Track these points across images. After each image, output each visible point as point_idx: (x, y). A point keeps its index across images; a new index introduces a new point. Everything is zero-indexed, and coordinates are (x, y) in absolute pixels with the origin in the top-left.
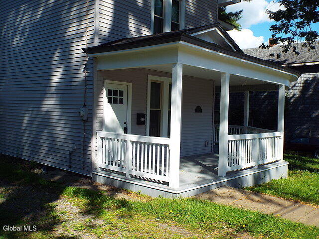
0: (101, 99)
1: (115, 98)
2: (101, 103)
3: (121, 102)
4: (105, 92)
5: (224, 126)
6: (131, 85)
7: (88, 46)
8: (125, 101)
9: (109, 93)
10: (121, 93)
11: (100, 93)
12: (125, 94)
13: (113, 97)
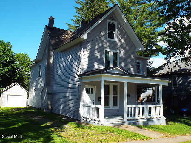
0: (83, 92)
1: (89, 91)
2: (83, 94)
3: (92, 93)
4: (85, 89)
5: (126, 101)
6: (95, 86)
7: (80, 74)
8: (93, 92)
9: (87, 89)
10: (92, 89)
11: (83, 90)
12: (93, 90)
13: (88, 91)
